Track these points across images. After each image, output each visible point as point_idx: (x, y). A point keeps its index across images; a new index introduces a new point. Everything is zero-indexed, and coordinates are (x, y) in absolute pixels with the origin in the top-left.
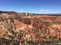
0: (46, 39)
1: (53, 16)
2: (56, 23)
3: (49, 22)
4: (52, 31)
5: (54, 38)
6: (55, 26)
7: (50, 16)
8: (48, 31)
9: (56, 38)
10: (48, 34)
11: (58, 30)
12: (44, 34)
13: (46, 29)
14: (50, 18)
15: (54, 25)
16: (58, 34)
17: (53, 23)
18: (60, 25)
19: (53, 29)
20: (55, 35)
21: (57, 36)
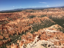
0: (6, 39)
1: (7, 13)
2: (12, 20)
3: (5, 20)
4: (10, 29)
5: (14, 35)
6: (12, 23)
7: (4, 13)
8: (6, 30)
9: (15, 34)
10: (7, 34)
11: (16, 26)
12: (2, 35)
13: (3, 29)
14: (5, 15)
15: (10, 22)
16: (16, 30)
17: (10, 20)
18: (16, 21)
19: (11, 27)
20: (14, 32)
21: (16, 32)
